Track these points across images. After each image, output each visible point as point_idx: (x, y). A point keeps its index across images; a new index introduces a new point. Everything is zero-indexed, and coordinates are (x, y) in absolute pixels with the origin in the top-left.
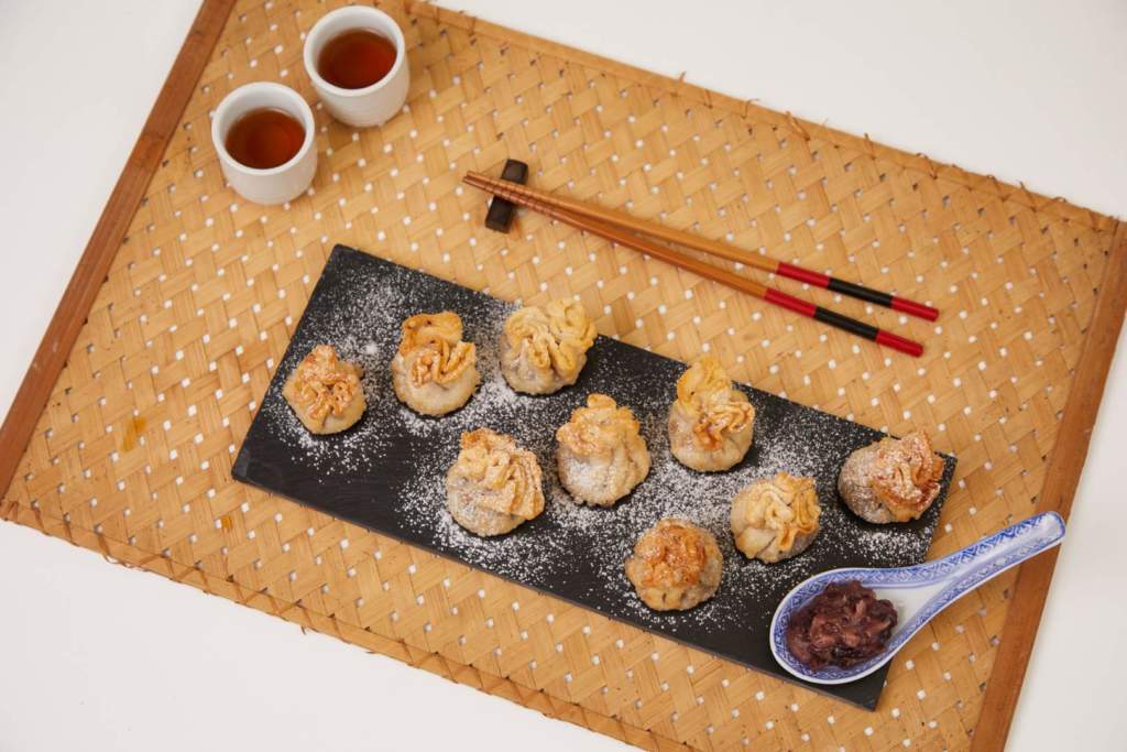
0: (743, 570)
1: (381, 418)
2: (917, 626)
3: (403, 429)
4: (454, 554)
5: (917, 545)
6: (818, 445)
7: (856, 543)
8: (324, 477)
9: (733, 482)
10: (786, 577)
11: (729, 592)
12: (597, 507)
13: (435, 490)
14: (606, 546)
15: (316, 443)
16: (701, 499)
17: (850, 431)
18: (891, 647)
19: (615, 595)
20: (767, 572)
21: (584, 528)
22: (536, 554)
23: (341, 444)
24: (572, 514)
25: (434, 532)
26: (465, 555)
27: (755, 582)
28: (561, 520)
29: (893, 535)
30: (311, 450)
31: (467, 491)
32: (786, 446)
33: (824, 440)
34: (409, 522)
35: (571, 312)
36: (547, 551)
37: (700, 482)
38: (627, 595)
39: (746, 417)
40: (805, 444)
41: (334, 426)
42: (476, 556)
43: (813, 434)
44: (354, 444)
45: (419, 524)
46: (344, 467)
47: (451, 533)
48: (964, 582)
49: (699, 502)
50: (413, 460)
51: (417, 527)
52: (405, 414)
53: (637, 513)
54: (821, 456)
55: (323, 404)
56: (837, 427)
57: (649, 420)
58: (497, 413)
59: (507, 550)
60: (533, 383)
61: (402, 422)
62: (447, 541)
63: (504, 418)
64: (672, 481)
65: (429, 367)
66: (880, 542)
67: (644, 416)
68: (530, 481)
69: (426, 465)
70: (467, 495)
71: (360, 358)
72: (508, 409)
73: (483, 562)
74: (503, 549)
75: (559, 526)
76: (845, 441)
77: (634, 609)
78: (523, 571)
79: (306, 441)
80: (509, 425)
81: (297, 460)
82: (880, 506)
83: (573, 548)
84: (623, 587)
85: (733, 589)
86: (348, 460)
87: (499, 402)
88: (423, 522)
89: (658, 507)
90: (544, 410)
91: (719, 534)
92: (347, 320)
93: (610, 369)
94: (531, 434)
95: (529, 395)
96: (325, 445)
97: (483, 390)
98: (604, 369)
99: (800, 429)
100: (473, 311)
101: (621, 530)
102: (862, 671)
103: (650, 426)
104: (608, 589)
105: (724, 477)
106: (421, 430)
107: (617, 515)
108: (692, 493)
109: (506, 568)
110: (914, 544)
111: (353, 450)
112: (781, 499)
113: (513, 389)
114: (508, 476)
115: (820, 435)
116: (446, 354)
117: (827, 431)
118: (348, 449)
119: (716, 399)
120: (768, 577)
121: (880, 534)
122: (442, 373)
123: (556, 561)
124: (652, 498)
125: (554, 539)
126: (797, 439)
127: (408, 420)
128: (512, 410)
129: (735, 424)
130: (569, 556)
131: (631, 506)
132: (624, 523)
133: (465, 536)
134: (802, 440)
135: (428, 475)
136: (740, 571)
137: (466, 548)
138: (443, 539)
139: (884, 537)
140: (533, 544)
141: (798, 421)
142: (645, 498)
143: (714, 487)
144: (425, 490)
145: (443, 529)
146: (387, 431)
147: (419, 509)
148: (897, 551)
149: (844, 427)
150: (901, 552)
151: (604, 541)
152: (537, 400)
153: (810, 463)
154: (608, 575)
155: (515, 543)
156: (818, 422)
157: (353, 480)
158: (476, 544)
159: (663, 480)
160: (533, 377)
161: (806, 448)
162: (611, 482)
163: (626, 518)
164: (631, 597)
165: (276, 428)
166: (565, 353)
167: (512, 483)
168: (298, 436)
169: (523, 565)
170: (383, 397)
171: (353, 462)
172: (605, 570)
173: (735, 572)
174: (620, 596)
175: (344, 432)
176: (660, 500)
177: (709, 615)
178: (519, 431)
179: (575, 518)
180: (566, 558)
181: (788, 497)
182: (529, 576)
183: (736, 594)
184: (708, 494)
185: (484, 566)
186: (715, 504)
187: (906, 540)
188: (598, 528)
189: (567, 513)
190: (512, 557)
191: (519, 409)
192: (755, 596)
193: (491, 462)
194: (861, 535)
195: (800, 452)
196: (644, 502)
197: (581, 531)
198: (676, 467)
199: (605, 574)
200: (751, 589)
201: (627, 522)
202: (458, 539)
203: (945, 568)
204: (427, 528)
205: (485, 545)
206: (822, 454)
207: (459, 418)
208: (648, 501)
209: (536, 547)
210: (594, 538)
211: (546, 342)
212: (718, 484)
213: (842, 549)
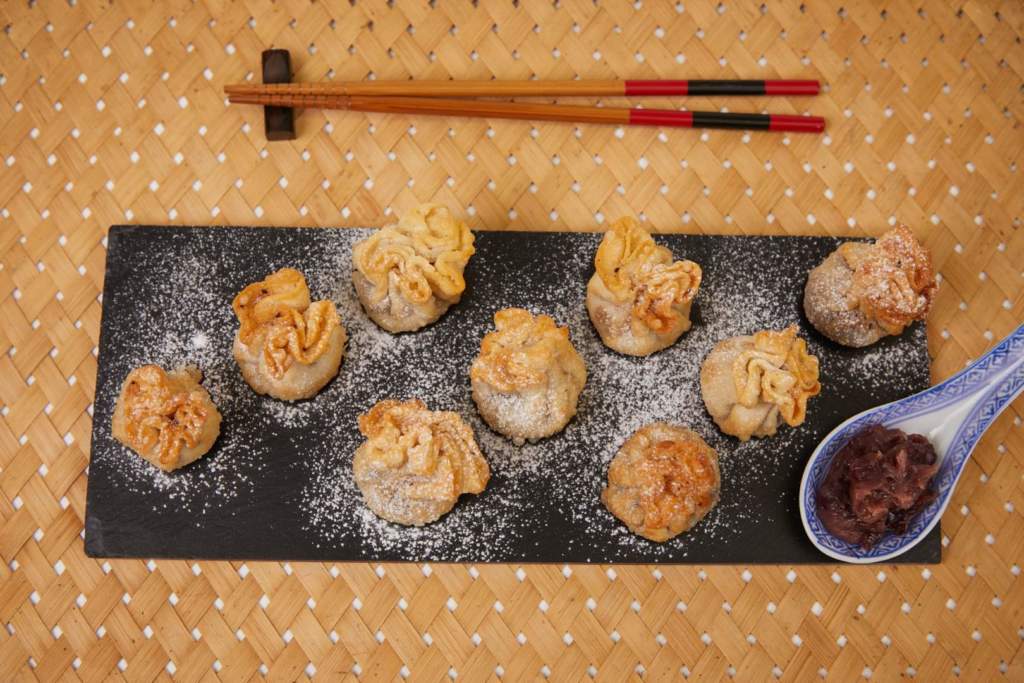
0: (736, 453)
1: (243, 421)
2: (965, 456)
3: (276, 426)
4: (394, 556)
5: (914, 353)
6: (761, 277)
7: (847, 376)
8: (201, 518)
9: (684, 353)
10: (787, 444)
11: (730, 485)
12: (542, 440)
13: (341, 487)
14: (568, 483)
15: (176, 480)
16: (656, 386)
17: (790, 248)
18: (942, 490)
19: (602, 538)
20: (763, 447)
21: (534, 470)
22: (491, 522)
23: (205, 470)
24: (515, 458)
25: (359, 538)
26: (408, 554)
27: (754, 464)
28: (504, 469)
29: (884, 353)
30: (172, 490)
31: (386, 484)
32: (727, 290)
33: (766, 268)
34: (326, 538)
35: (433, 220)
36: (501, 514)
37: (647, 366)
38: (615, 533)
39: (693, 279)
40: (748, 281)
41: (190, 456)
42: (421, 550)
43: (751, 265)
44: (222, 464)
45: (337, 536)
46: (220, 498)
47: (380, 532)
48: (1005, 387)
49: (654, 391)
50: (302, 459)
51: (337, 539)
52: (271, 406)
53: (589, 430)
54: (771, 288)
55: (171, 442)
56: (774, 248)
57: (561, 314)
58: (380, 367)
59: (454, 530)
60: (412, 318)
61: (270, 417)
62: (379, 544)
63: (390, 370)
64: (615, 377)
65: (286, 347)
66: (874, 366)
67: (552, 312)
68: (463, 447)
69: (318, 460)
70: (389, 488)
71: (190, 356)
72: (391, 357)
73: (431, 554)
74: (449, 531)
75: (504, 478)
76: (789, 262)
77: (630, 547)
78: (483, 548)
79: (163, 482)
80: (399, 377)
81: (160, 508)
82: (871, 326)
83: (531, 498)
84: (607, 524)
85: (733, 481)
86: (222, 487)
87: (377, 351)
88: (342, 530)
89: (610, 413)
90: (434, 344)
91: (692, 421)
92: (157, 315)
93: (492, 267)
94: (429, 378)
95: (410, 333)
96: (188, 479)
97: (353, 344)
98: (484, 271)
99: (735, 264)
100: (304, 254)
101: (579, 457)
102: (921, 530)
103: (565, 320)
104: (591, 533)
105: (672, 351)
106: (297, 418)
107: (567, 441)
108: (642, 383)
109: (463, 552)
110: (911, 354)
111: (223, 472)
112: (772, 364)
113: (388, 332)
114: (437, 452)
115: (761, 266)
116: (300, 324)
117: (766, 256)
118: (218, 473)
119: (648, 269)
120: (766, 452)
121: (869, 356)
122: (305, 350)
123: (517, 522)
124: (600, 405)
125: (505, 496)
126: (736, 277)
127: (276, 412)
128: (396, 357)
129: (683, 292)
130: (530, 509)
131: (580, 424)
132: (579, 447)
133: (398, 530)
134: (743, 276)
135: (327, 472)
136: (732, 457)
137: (405, 544)
138: (374, 544)
139: (876, 357)
140: (483, 510)
141: (729, 256)
142: (592, 408)
143: (665, 367)
144: (329, 492)
145: (369, 531)
146: (255, 435)
147: (331, 518)
148: (895, 369)
149: (782, 244)
150: (900, 369)
151: (564, 477)
152: (420, 335)
153: (761, 300)
154: (584, 516)
155: (461, 518)
156: (751, 249)
157: (239, 509)
158: (415, 536)
159: (604, 379)
160: (411, 312)
161: (750, 285)
162: (555, 409)
163: (579, 440)
164: (620, 534)
165: (121, 480)
166: (445, 273)
167: (445, 461)
168: (151, 479)
169: (480, 541)
170: (235, 394)
171: (229, 488)
172: (578, 512)
173: (727, 459)
174: (608, 536)
175: (205, 457)
176: (609, 405)
177: (717, 522)
178: (414, 379)
179: (520, 461)
180: (527, 514)
181: (779, 360)
182: (492, 552)
183: (739, 486)
184: (661, 378)
185: (435, 558)
186: (674, 388)
187: (900, 353)
188: (551, 464)
189: (508, 459)
190: (464, 535)
191: (403, 353)
192: (761, 479)
193: (410, 443)
194: (850, 365)
195: (745, 291)
196: (592, 413)
197: (532, 475)
198: (612, 358)
199: (580, 516)
200: (753, 474)
201: (582, 445)
202: (391, 537)
203: (974, 377)
204: (350, 536)
205: (426, 533)
206: (770, 285)
207: (336, 389)
208: (596, 411)
209: (487, 512)
210: (551, 476)
211: (418, 267)
212: (668, 361)
213: (835, 388)
